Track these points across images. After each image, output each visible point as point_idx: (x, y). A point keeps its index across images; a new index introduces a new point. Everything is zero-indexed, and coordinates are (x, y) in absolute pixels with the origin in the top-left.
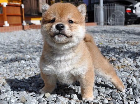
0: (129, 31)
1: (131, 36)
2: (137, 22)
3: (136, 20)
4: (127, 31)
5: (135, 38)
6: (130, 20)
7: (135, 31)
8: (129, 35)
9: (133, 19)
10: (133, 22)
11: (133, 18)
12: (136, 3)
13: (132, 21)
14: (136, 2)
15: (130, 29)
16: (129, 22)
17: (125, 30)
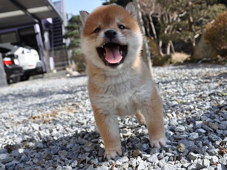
0: (21, 93)
1: (30, 101)
2: (25, 78)
3: (22, 74)
4: (16, 93)
5: (40, 105)
6: (13, 76)
7: (30, 90)
8: (24, 100)
9: (17, 73)
10: (19, 78)
11: (17, 71)
12: (16, 50)
13: (16, 78)
14: (16, 47)
15: (20, 90)
16: (12, 79)
17: (12, 93)
